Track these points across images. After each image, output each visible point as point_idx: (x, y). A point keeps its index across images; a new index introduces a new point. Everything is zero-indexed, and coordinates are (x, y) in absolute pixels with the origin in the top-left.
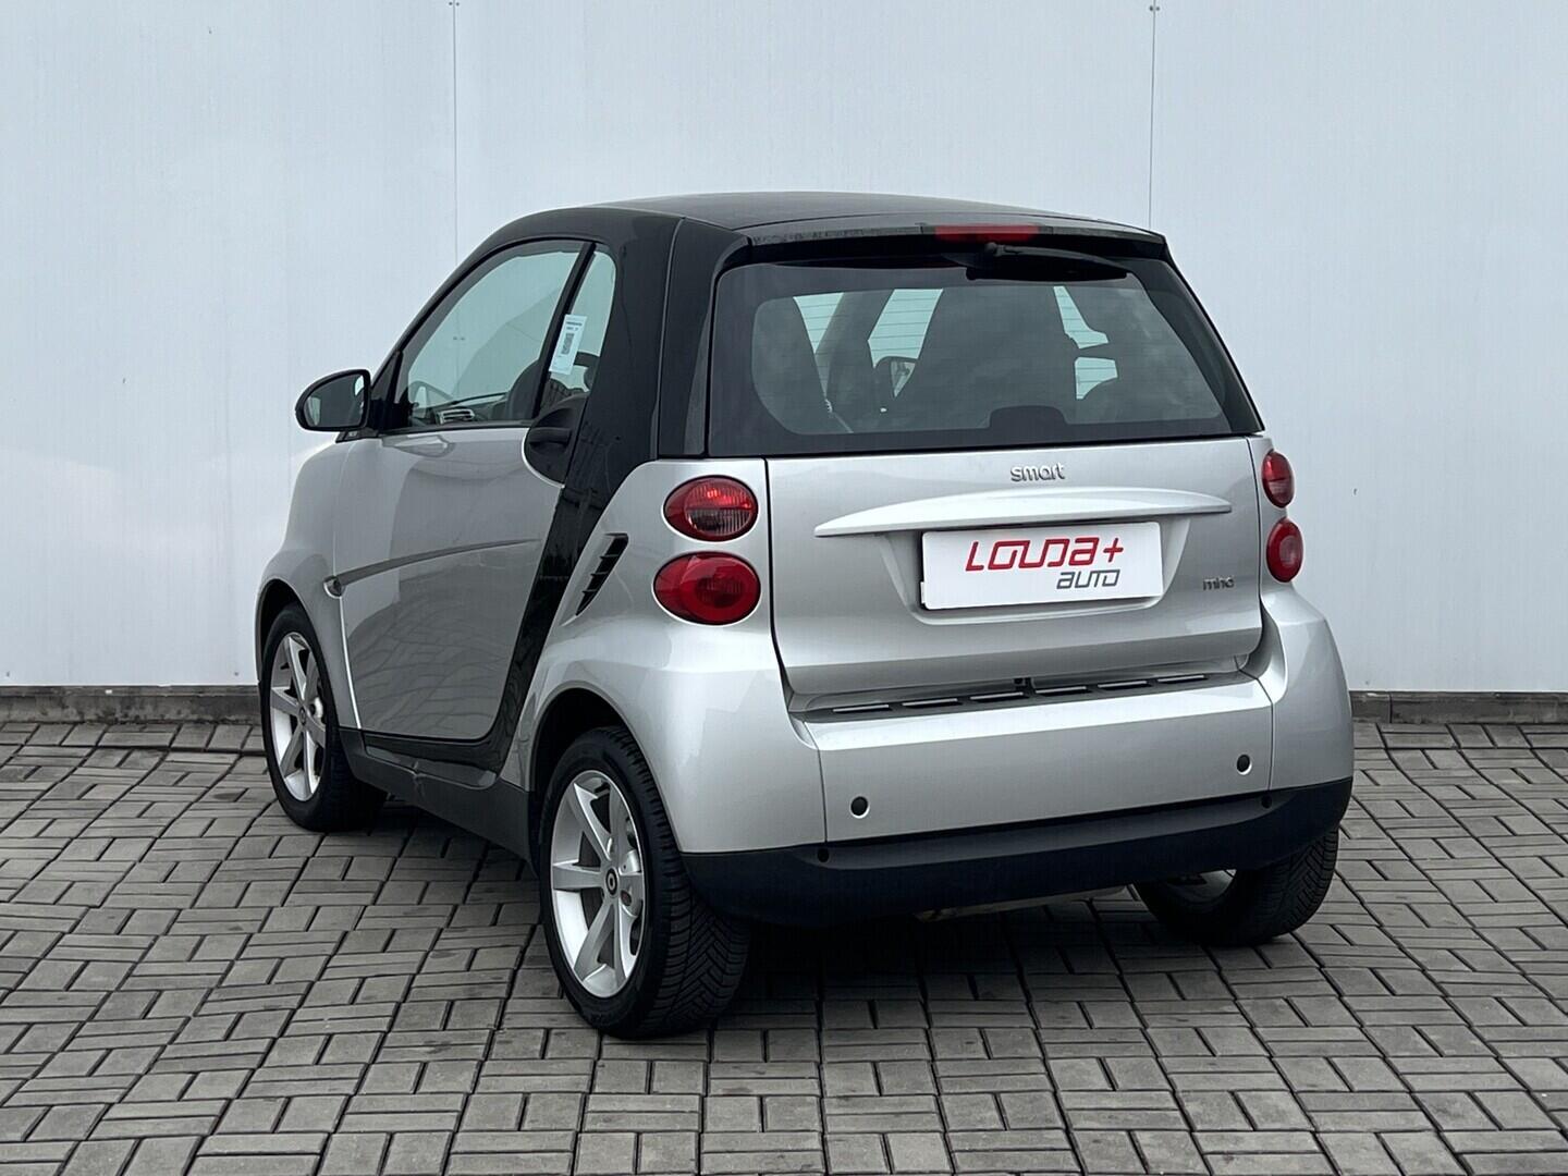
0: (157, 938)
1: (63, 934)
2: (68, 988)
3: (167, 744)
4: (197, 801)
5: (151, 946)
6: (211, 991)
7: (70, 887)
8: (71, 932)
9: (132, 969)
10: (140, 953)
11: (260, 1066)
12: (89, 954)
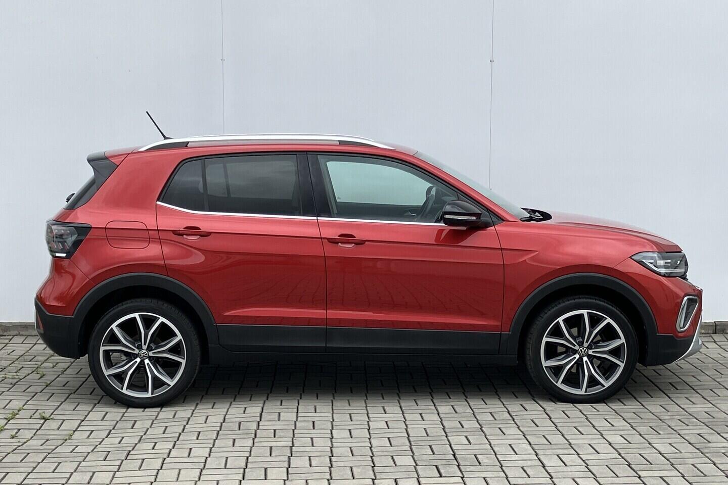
2: (102, 419)
6: (153, 421)
9: (124, 415)
11: (178, 440)
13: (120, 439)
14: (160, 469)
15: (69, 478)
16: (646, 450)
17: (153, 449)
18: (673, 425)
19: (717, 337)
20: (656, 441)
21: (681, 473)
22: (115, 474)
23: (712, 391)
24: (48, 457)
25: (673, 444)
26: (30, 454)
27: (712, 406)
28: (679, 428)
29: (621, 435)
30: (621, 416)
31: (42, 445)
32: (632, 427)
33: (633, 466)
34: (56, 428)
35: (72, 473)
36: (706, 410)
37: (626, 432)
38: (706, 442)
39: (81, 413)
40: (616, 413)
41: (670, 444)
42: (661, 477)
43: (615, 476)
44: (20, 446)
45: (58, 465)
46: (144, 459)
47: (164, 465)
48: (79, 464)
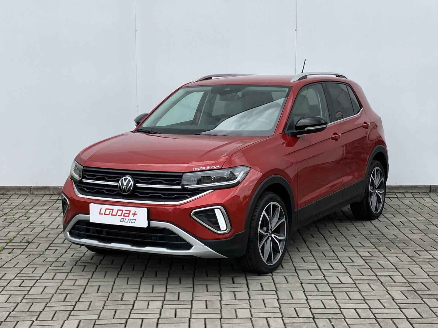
1: (59, 234)
13: (72, 254)
15: (41, 277)
16: (381, 261)
18: (399, 246)
19: (431, 194)
20: (388, 255)
21: (401, 273)
22: (68, 274)
24: (30, 264)
25: (398, 257)
26: (19, 263)
27: (425, 235)
28: (403, 247)
29: (368, 252)
30: (369, 241)
31: (26, 258)
32: (375, 247)
33: (372, 269)
34: (35, 248)
35: (43, 274)
36: (421, 237)
37: (370, 250)
38: (418, 255)
39: (50, 239)
40: (367, 239)
42: (389, 276)
44: (13, 258)
45: (35, 269)
46: (85, 266)
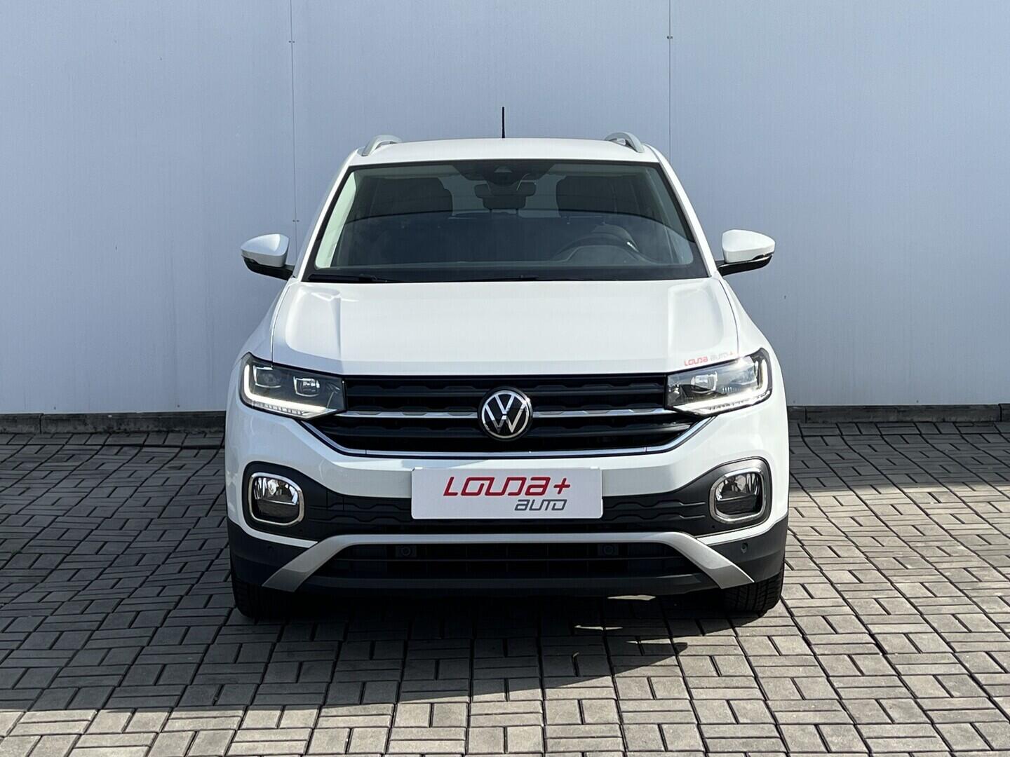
0: (141, 531)
1: (93, 530)
2: (97, 553)
3: (142, 443)
4: (159, 469)
5: (138, 535)
6: (170, 554)
7: (95, 509)
8: (96, 529)
9: (129, 545)
10: (133, 538)
11: (197, 583)
12: (106, 539)
13: (115, 580)
14: (159, 626)
15: (24, 641)
16: (883, 594)
17: (158, 595)
18: (928, 555)
19: (1003, 427)
20: (899, 579)
21: (933, 628)
22: (91, 635)
23: (991, 504)
25: (927, 585)
27: (991, 527)
28: (937, 560)
29: (850, 571)
30: (853, 542)
32: (867, 558)
33: (862, 617)
34: (28, 565)
35: (30, 633)
36: (979, 532)
37: (856, 567)
38: (975, 580)
39: (67, 543)
40: (847, 537)
41: (922, 583)
42: (904, 634)
43: (833, 631)
45: (14, 620)
46: (138, 612)
47: (167, 619)
48: (44, 619)
